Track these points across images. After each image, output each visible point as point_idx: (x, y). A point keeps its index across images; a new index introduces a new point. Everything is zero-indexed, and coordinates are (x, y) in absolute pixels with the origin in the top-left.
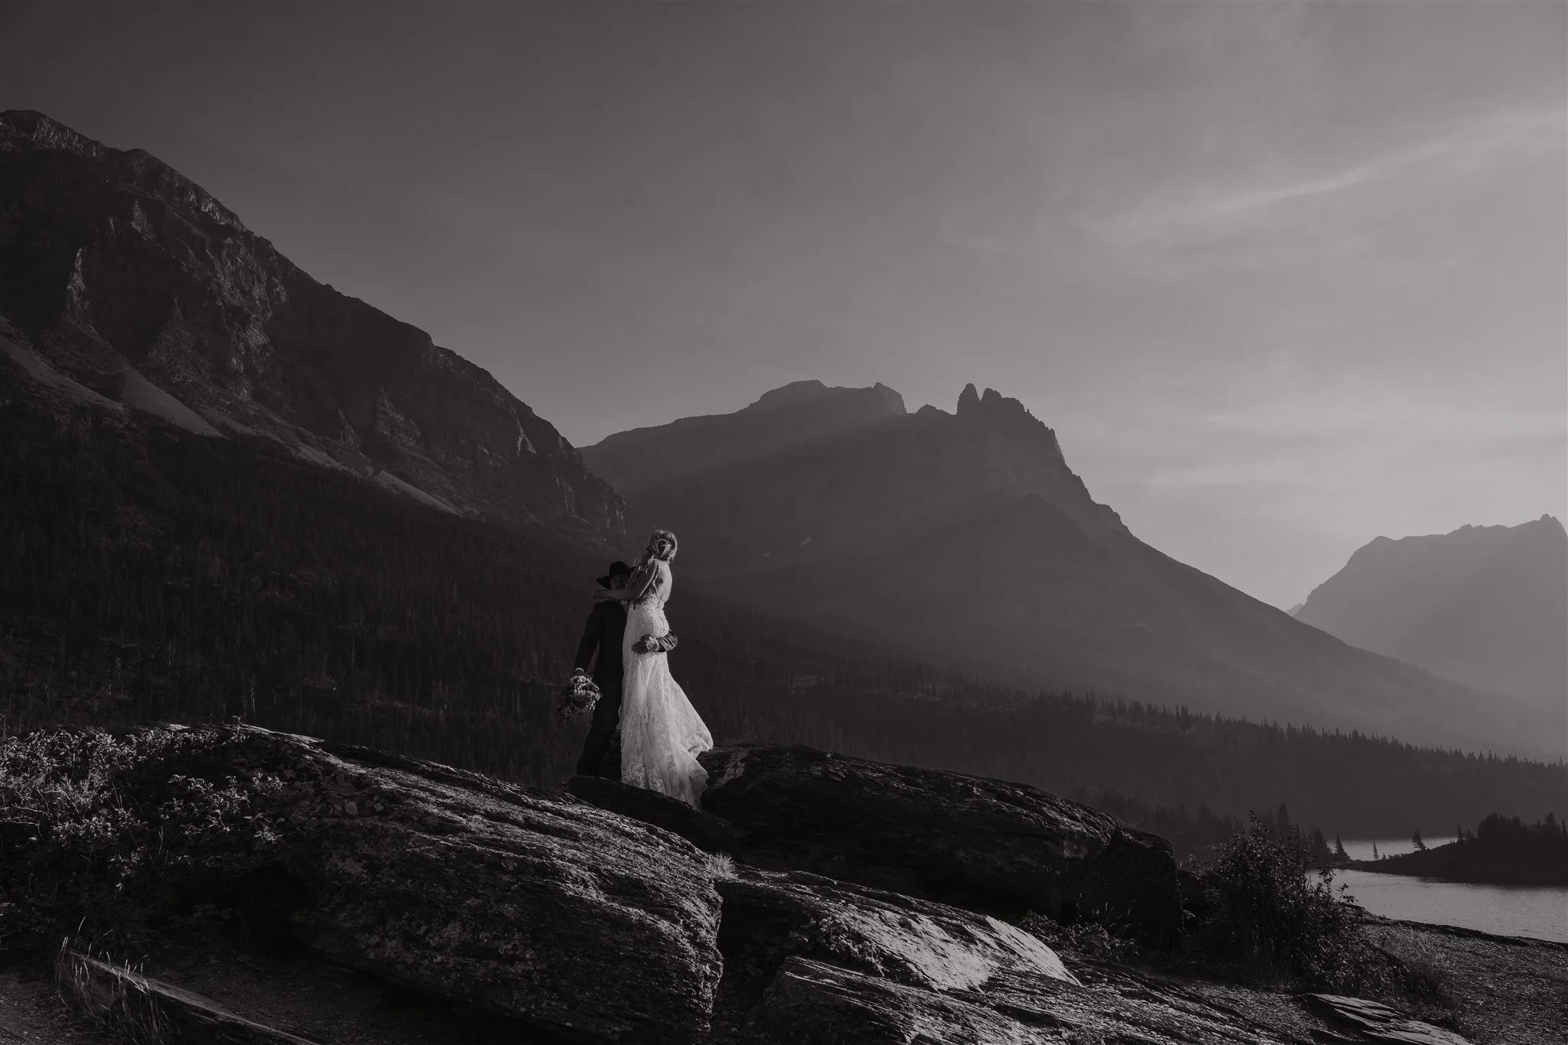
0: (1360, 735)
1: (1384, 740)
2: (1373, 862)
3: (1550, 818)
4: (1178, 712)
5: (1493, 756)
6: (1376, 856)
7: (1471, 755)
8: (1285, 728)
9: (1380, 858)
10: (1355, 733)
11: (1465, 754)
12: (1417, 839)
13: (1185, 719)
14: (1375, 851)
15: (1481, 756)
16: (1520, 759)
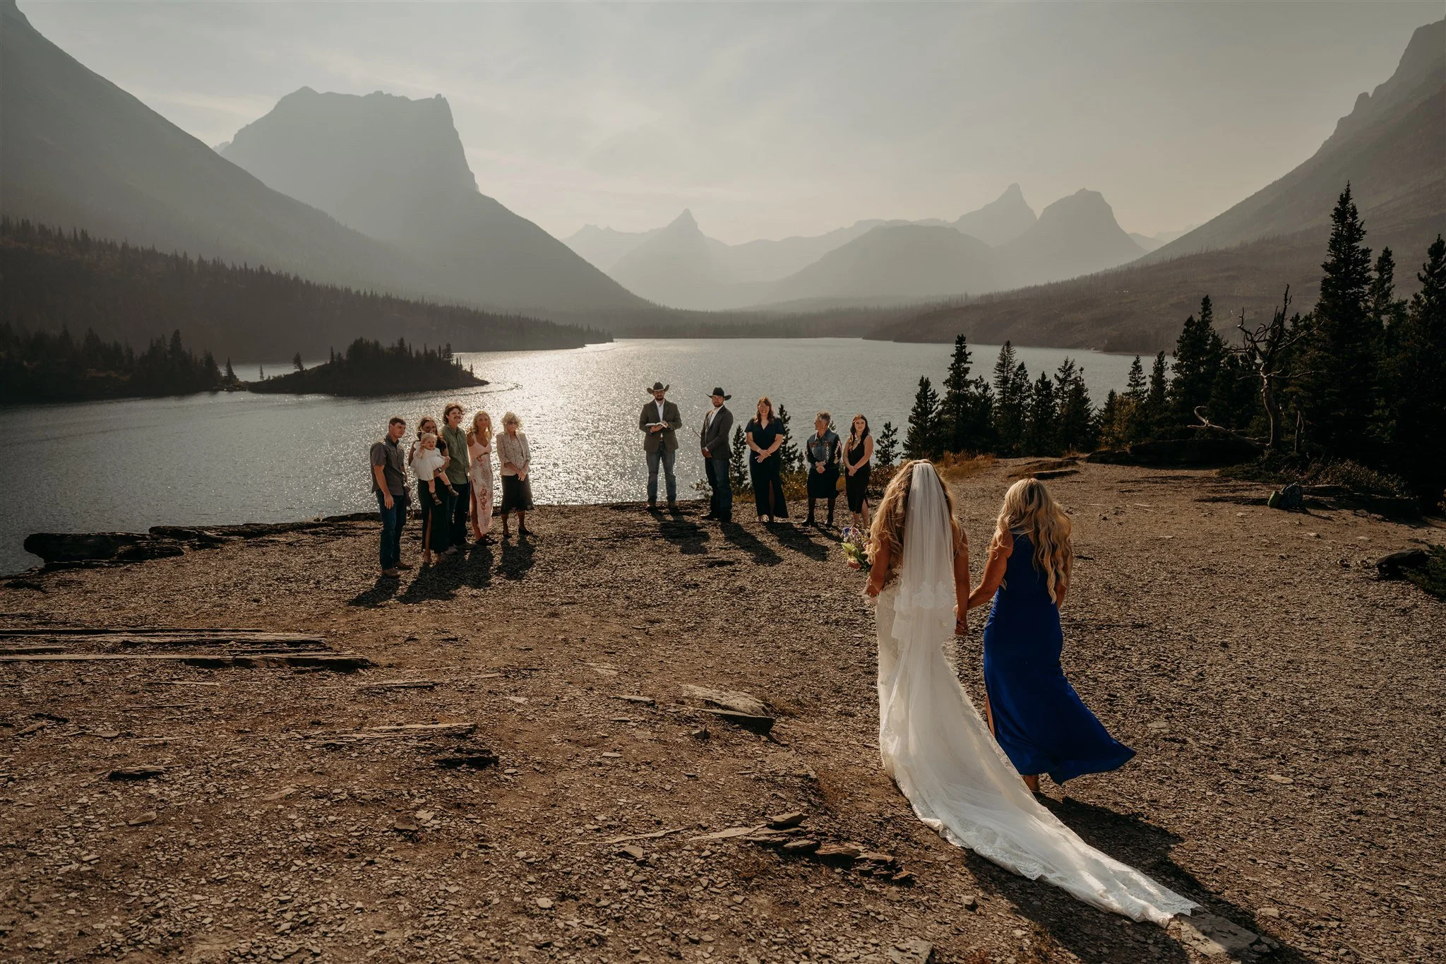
0: (266, 269)
1: (287, 276)
2: (258, 382)
3: (401, 342)
4: (75, 235)
5: (374, 293)
6: (262, 377)
7: (358, 292)
8: (195, 261)
9: (265, 379)
10: (262, 268)
11: (354, 291)
12: (298, 361)
13: (83, 242)
14: (262, 373)
15: (365, 293)
16: (394, 296)
